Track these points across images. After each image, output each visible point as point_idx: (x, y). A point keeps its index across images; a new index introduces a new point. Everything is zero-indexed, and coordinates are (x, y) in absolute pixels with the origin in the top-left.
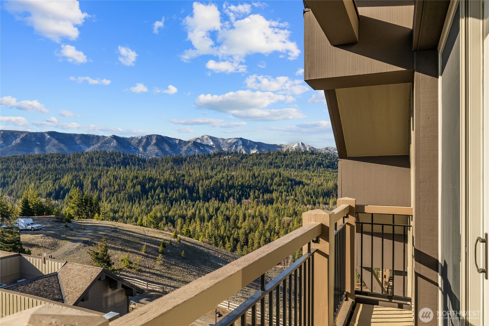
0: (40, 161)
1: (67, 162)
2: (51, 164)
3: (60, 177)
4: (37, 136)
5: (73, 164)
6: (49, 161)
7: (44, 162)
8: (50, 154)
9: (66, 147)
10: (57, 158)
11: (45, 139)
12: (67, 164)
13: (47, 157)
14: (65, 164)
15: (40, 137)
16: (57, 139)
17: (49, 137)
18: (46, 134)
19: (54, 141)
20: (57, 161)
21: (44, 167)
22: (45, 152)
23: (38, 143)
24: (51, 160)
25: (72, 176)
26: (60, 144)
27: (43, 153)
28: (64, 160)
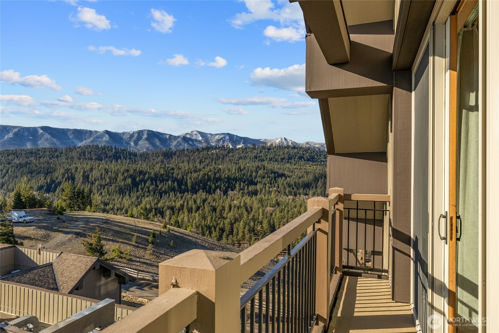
0: (32, 154)
1: (59, 156)
2: (43, 158)
3: (51, 170)
4: (30, 130)
5: (65, 158)
6: (41, 155)
7: (36, 156)
8: (43, 148)
9: (58, 141)
10: (49, 152)
11: (38, 134)
12: (59, 158)
13: (39, 151)
14: (58, 158)
15: (33, 132)
16: (49, 134)
17: (41, 131)
18: (39, 129)
19: (47, 136)
20: (49, 155)
21: (36, 160)
22: (37, 146)
23: (31, 138)
24: (43, 154)
25: (63, 170)
26: (52, 139)
27: (36, 147)
28: (56, 154)
